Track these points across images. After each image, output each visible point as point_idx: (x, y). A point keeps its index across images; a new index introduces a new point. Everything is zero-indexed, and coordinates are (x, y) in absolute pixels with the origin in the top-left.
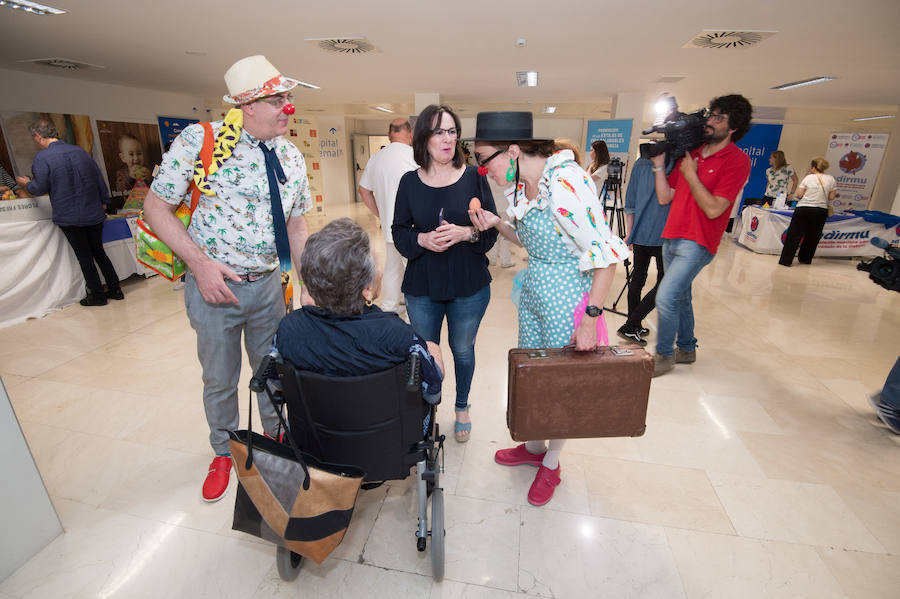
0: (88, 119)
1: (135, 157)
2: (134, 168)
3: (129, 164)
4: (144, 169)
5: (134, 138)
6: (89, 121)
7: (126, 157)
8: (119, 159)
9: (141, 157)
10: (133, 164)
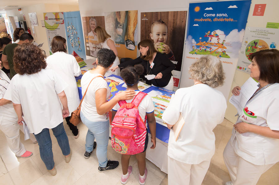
0: (137, 12)
1: (161, 37)
2: (157, 44)
3: (155, 41)
4: (165, 45)
5: (163, 23)
6: (137, 13)
7: (154, 36)
8: (149, 37)
9: (165, 37)
10: (158, 41)
